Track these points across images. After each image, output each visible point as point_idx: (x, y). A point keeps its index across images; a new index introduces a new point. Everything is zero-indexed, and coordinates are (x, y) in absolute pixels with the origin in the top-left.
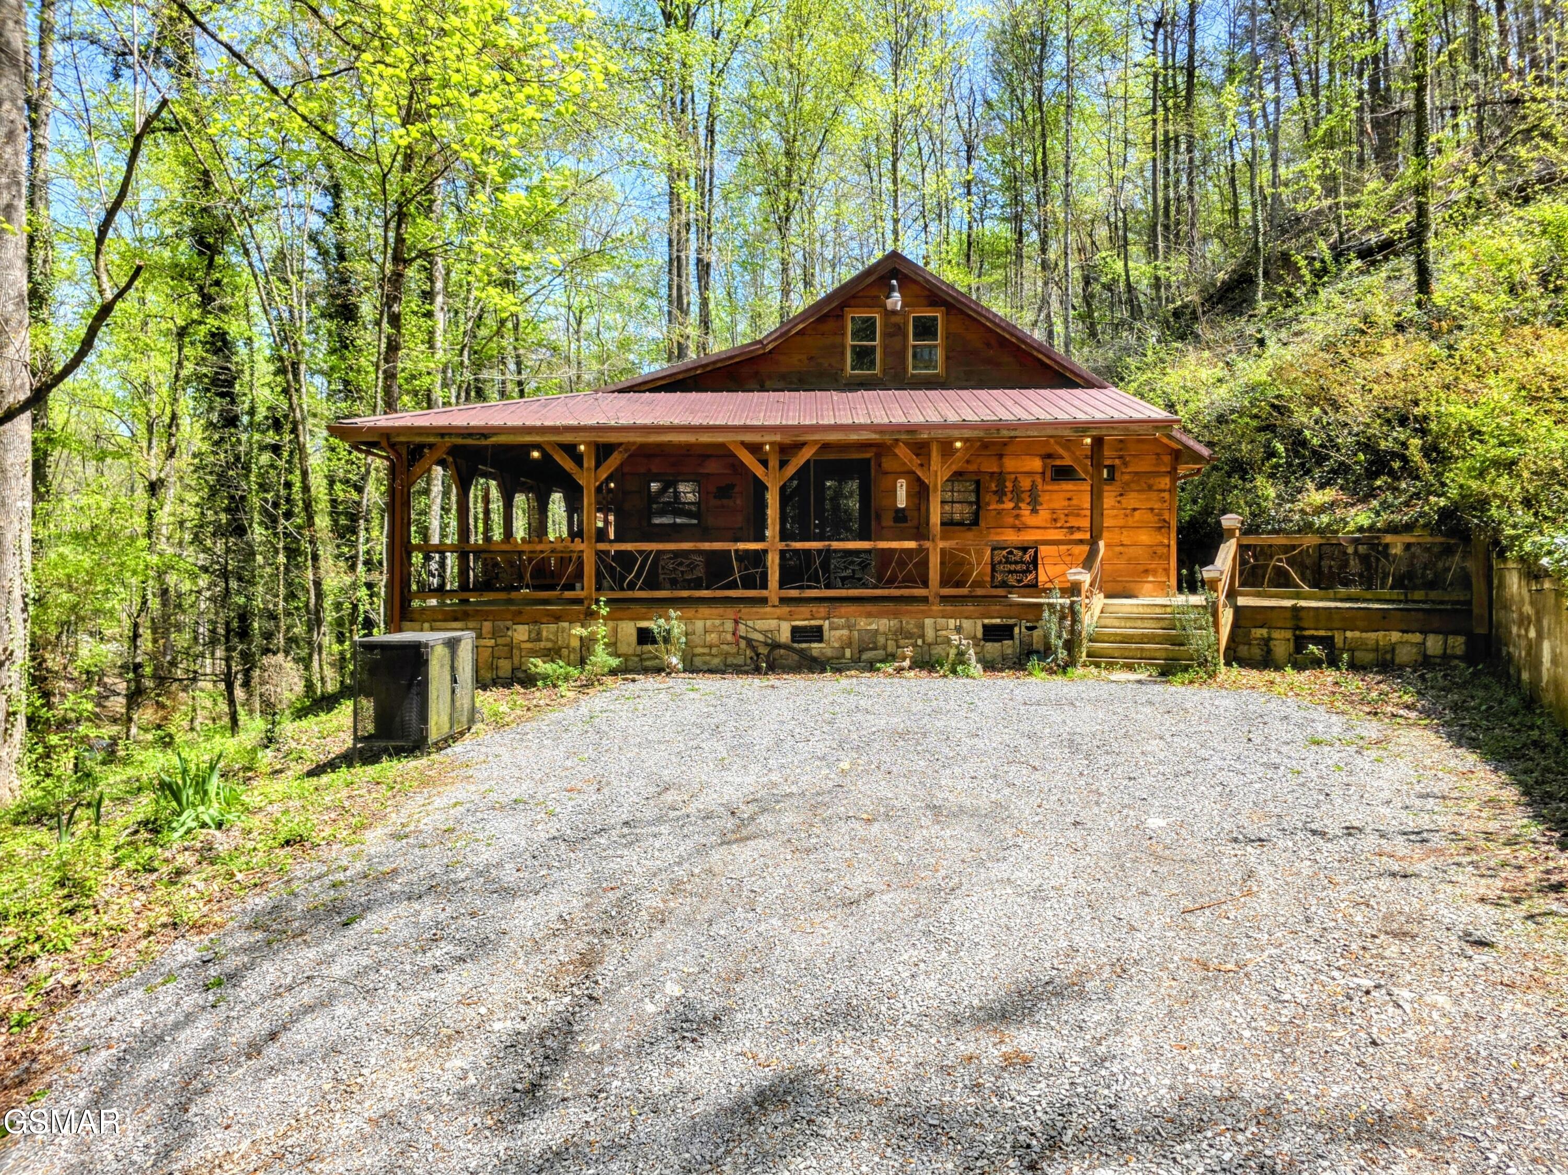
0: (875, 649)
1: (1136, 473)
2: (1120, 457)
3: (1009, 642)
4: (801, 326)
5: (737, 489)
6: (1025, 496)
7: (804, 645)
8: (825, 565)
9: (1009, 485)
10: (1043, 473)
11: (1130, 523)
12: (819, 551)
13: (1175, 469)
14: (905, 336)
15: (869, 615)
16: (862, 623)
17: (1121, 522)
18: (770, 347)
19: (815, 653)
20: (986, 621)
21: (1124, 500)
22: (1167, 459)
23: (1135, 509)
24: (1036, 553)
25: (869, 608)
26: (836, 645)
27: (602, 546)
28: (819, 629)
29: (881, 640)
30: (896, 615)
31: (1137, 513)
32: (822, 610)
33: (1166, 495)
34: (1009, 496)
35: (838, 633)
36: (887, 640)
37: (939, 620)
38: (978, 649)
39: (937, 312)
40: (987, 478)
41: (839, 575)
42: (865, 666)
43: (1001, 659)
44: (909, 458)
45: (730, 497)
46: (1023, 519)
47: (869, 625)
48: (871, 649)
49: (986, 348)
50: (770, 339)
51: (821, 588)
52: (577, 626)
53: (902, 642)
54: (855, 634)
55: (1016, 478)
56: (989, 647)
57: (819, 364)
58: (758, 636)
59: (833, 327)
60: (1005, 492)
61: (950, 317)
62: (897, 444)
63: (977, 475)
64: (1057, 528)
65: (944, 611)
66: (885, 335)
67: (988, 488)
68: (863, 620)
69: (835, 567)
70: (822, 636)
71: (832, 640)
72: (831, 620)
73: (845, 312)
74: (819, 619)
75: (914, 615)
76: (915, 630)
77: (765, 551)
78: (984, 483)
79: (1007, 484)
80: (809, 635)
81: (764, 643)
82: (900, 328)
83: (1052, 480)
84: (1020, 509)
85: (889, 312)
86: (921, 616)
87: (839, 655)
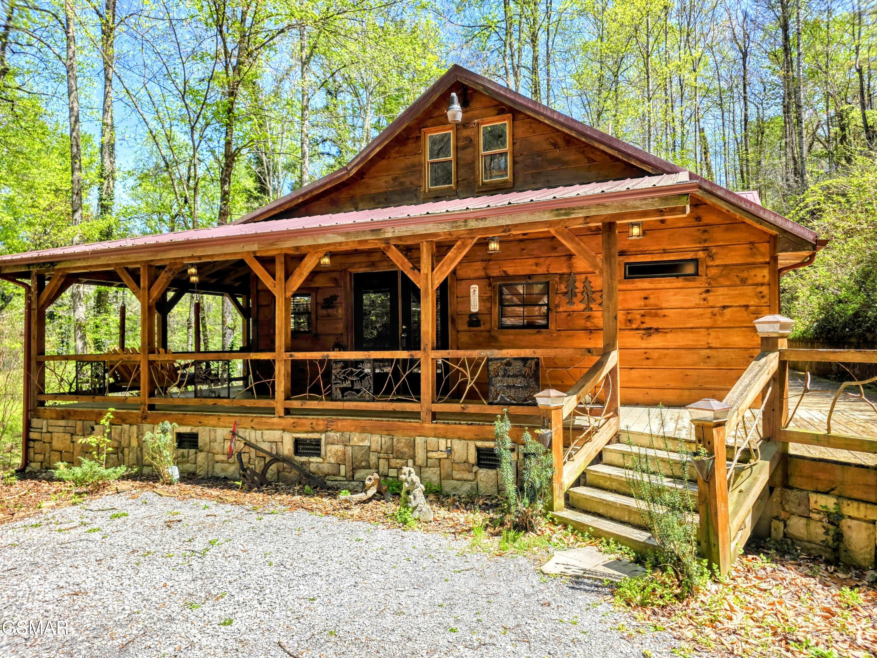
0: (368, 467)
1: (725, 266)
2: (705, 249)
4: (378, 150)
5: (338, 300)
6: (597, 296)
7: (304, 459)
8: (327, 375)
9: (579, 285)
11: (719, 323)
12: (322, 362)
13: (775, 259)
14: (476, 147)
15: (364, 430)
16: (356, 439)
17: (707, 322)
18: (354, 171)
19: (313, 468)
20: (479, 444)
21: (711, 297)
22: (764, 248)
23: (724, 307)
24: (537, 365)
25: (364, 421)
26: (332, 461)
27: (152, 357)
28: (318, 442)
29: (373, 458)
30: (389, 432)
31: (727, 311)
32: (321, 422)
33: (765, 290)
34: (580, 296)
35: (335, 448)
36: (379, 458)
37: (430, 439)
38: (470, 476)
39: (504, 120)
40: (557, 279)
41: (339, 386)
42: (358, 485)
43: (496, 490)
44: (401, 261)
45: (334, 307)
46: (595, 321)
47: (363, 440)
48: (364, 468)
49: (552, 147)
50: (353, 164)
51: (322, 400)
52: (134, 428)
53: (393, 462)
54: (349, 449)
55: (586, 278)
56: (482, 475)
57: (402, 184)
58: (265, 446)
59: (411, 146)
60: (576, 293)
61: (517, 123)
62: (389, 247)
63: (546, 278)
64: (632, 329)
65: (435, 429)
66: (457, 148)
67: (557, 290)
68: (357, 434)
69: (336, 377)
70: (320, 450)
71: (329, 454)
72: (329, 433)
73: (423, 133)
74: (318, 432)
75: (405, 432)
76: (406, 450)
77: (274, 361)
78: (553, 285)
79: (577, 284)
80: (310, 449)
81: (270, 454)
82: (471, 140)
83: (625, 278)
84: (591, 309)
85: (460, 127)
86: (413, 433)
87: (335, 472)
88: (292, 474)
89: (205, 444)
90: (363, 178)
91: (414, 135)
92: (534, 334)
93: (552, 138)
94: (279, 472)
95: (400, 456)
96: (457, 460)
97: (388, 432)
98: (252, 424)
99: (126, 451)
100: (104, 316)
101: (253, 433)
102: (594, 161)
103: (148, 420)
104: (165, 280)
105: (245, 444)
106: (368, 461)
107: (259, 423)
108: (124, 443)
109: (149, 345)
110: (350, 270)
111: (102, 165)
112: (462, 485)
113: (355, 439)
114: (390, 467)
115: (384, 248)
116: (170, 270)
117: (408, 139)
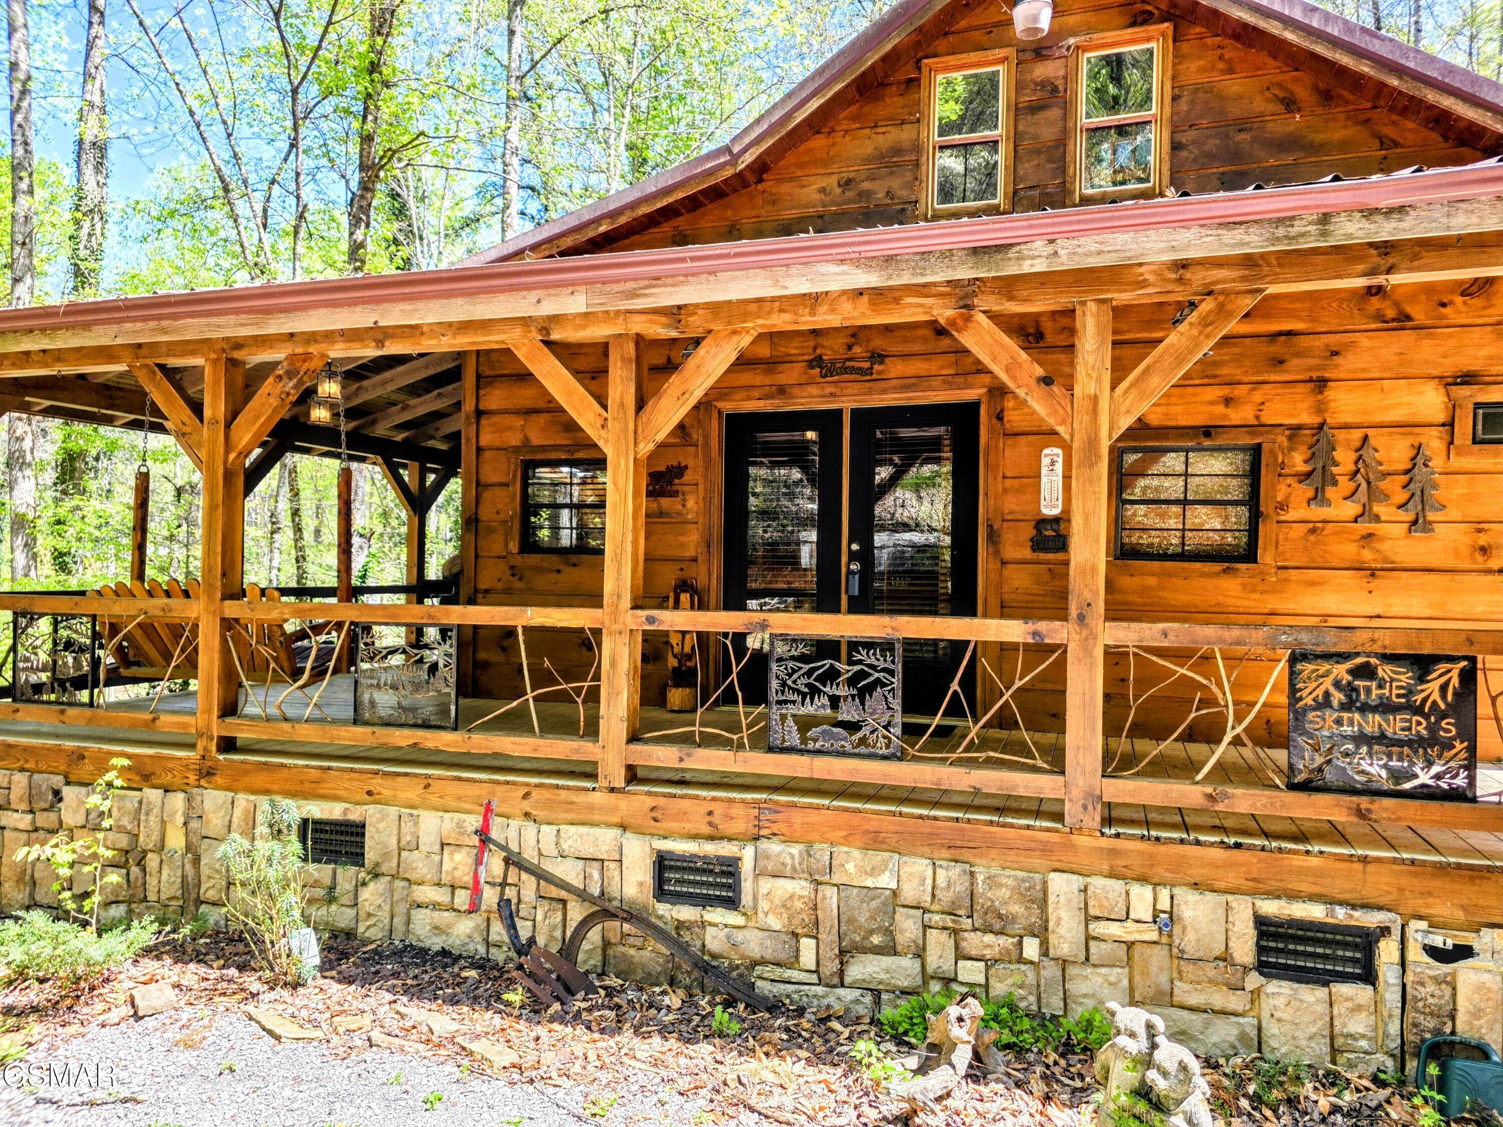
0: (890, 949)
3: (1361, 992)
4: (814, 104)
5: (688, 477)
6: (1394, 487)
7: (686, 913)
8: (756, 678)
9: (1345, 458)
10: (1450, 424)
14: (1067, 107)
15: (876, 842)
16: (852, 866)
18: (749, 158)
19: (714, 940)
20: (1271, 908)
24: (1469, 677)
26: (775, 923)
27: (232, 609)
28: (730, 867)
29: (907, 926)
32: (739, 811)
34: (1345, 485)
35: (784, 888)
36: (926, 927)
37: (1098, 883)
38: (1236, 1001)
39: (1149, 39)
40: (1282, 440)
41: (791, 709)
42: (857, 1001)
43: (1326, 1049)
44: (1005, 359)
45: (675, 494)
46: (1386, 547)
47: (874, 872)
48: (878, 951)
49: (1281, 108)
50: (747, 140)
51: (741, 746)
52: (178, 800)
53: (974, 942)
54: (830, 895)
55: (1366, 438)
56: (1280, 1002)
57: (864, 195)
58: (569, 872)
59: (893, 103)
60: (1333, 476)
61: (1185, 47)
62: (968, 319)
63: (1254, 434)
64: (1489, 571)
65: (1113, 853)
66: (1017, 111)
67: (1283, 466)
68: (856, 853)
69: (784, 684)
70: (735, 887)
71: (764, 905)
72: (764, 844)
73: (925, 70)
74: (730, 839)
75: (1012, 856)
76: (1016, 909)
77: (597, 632)
78: (1272, 452)
79: (1338, 455)
80: (702, 884)
81: (583, 895)
82: (1055, 89)
83: (1475, 442)
84: (1377, 519)
85: (1029, 55)
86: (1036, 861)
87: (782, 956)
88: (646, 954)
89: (386, 855)
90: (760, 181)
91: (901, 76)
92: (1217, 575)
93: (1280, 86)
94: (606, 944)
95: (997, 926)
96: (1190, 952)
97: (955, 853)
98: (526, 806)
99: (152, 861)
100: (76, 501)
101: (530, 830)
102: (1396, 144)
103: (219, 780)
104: (274, 402)
105: (507, 861)
106: (889, 932)
107: (549, 804)
108: (147, 840)
109: (224, 575)
110: (718, 404)
111: (80, 189)
112: (1207, 1025)
113: (850, 867)
114: (961, 955)
115: (952, 322)
116: (290, 374)
117: (883, 85)
